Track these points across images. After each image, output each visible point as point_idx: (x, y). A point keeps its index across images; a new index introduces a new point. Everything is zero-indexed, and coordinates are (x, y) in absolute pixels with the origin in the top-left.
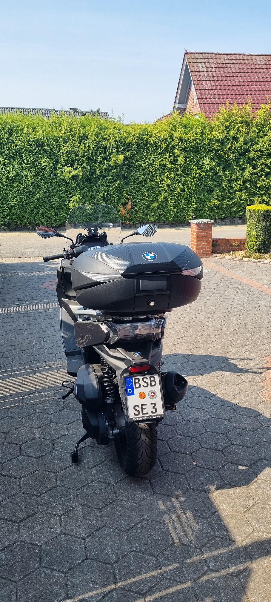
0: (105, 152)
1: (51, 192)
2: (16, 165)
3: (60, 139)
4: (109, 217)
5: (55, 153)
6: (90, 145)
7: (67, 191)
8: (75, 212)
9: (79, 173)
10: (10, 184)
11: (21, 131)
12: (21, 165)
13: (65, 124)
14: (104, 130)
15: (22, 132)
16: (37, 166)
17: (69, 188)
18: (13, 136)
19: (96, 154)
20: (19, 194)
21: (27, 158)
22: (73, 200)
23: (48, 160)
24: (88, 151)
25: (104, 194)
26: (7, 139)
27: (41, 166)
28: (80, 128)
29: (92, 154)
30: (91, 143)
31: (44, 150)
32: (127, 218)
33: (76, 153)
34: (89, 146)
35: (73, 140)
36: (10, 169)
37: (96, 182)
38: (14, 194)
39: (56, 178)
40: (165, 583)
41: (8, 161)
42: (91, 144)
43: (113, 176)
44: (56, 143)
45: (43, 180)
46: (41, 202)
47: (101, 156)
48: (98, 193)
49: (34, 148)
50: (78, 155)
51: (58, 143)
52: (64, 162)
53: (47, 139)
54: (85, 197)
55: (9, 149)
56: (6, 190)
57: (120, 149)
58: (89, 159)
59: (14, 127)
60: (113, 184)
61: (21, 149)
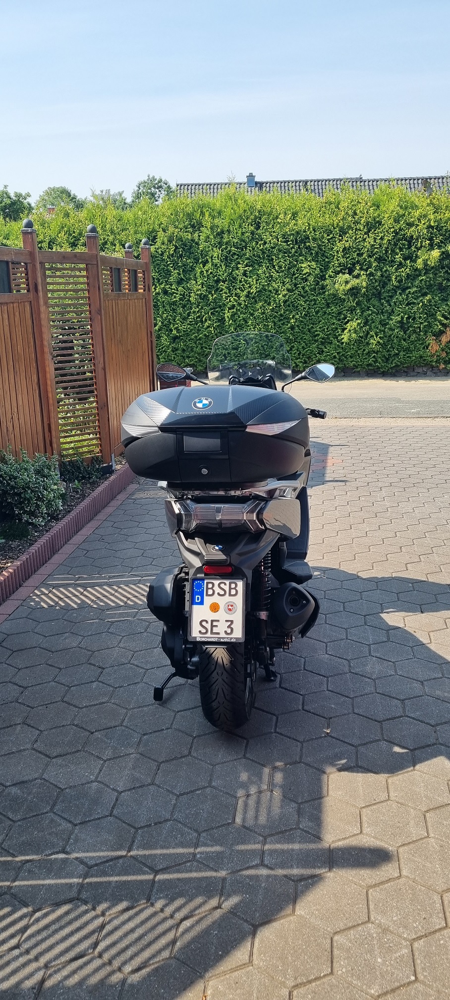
0: (410, 247)
1: (314, 316)
2: (261, 275)
3: (334, 228)
4: (408, 357)
5: (324, 251)
6: (384, 236)
7: (340, 313)
8: (350, 349)
9: (362, 283)
10: (251, 304)
11: (273, 220)
12: (270, 273)
13: (346, 204)
14: (410, 210)
15: (275, 221)
16: (294, 274)
17: (344, 309)
18: (261, 228)
19: (393, 251)
20: (263, 320)
21: (280, 261)
22: (349, 328)
23: (313, 263)
24: (380, 246)
25: (402, 318)
26: (252, 233)
27: (301, 274)
28: (371, 209)
29: (387, 252)
30: (385, 233)
31: (309, 248)
32: (440, 358)
33: (360, 251)
34: (382, 239)
35: (356, 228)
36: (252, 280)
37: (391, 297)
38: (256, 320)
39: (324, 292)
40: (192, 865)
41: (251, 268)
42: (387, 235)
43: (420, 286)
44: (328, 235)
45: (302, 296)
46: (297, 332)
47: (401, 254)
48: (392, 315)
49: (291, 246)
50: (363, 254)
51: (331, 236)
52: (338, 267)
53: (314, 230)
54: (369, 323)
55: (253, 249)
56: (244, 314)
57: (436, 241)
58: (380, 260)
59: (264, 215)
60: (420, 301)
61: (273, 248)
